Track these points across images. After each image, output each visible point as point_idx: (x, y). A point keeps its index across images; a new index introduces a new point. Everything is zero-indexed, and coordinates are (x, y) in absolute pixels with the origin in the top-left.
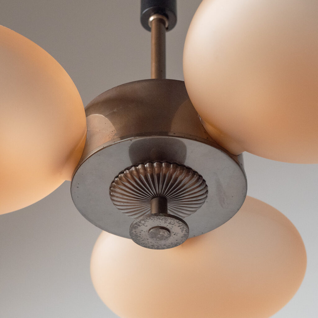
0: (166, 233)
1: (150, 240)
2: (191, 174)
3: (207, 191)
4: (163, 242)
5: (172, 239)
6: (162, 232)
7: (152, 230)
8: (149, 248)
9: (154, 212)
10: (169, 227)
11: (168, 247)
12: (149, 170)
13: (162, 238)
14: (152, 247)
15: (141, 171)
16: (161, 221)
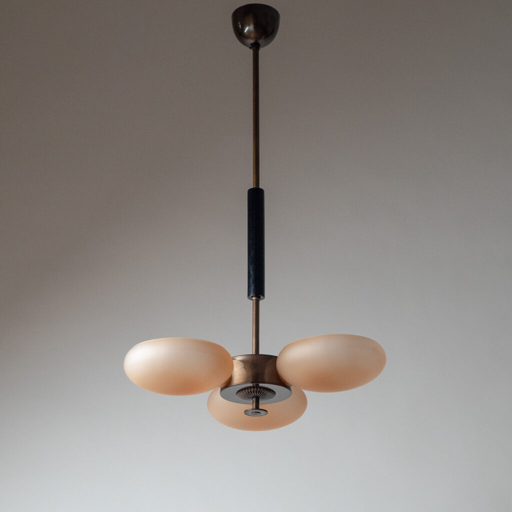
0: (258, 414)
7: (253, 413)
9: (254, 408)
10: (259, 412)
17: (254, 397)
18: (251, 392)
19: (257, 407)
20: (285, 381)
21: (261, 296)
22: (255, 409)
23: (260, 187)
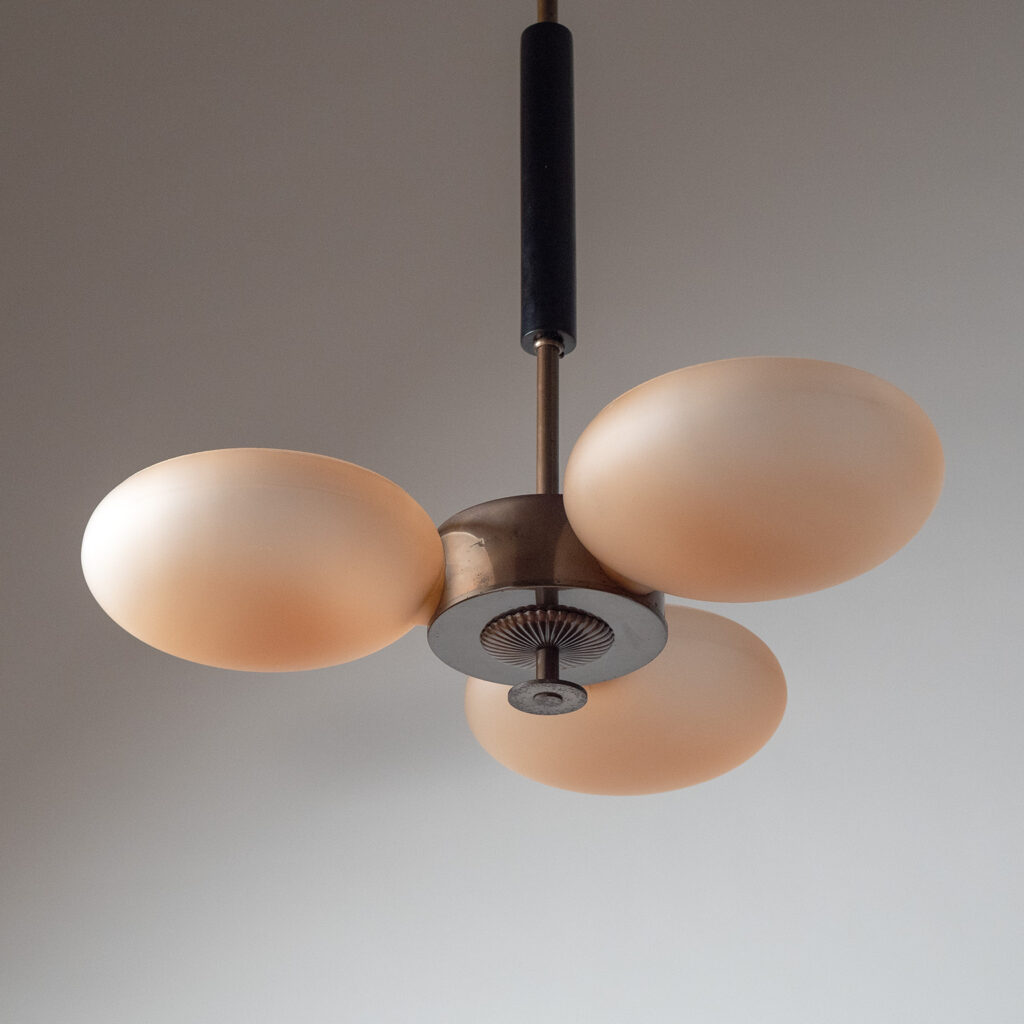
0: (556, 700)
1: (537, 707)
2: (588, 619)
3: (613, 635)
4: (554, 708)
5: (565, 705)
6: (550, 699)
7: (537, 697)
8: (536, 713)
9: (541, 677)
10: (559, 693)
11: (562, 713)
12: (529, 618)
13: (552, 705)
14: (541, 713)
15: (520, 620)
16: (549, 688)
17: (539, 648)
18: (526, 626)
19: (551, 674)
20: (621, 576)
21: (565, 336)
22: (541, 682)
23: (560, 22)
